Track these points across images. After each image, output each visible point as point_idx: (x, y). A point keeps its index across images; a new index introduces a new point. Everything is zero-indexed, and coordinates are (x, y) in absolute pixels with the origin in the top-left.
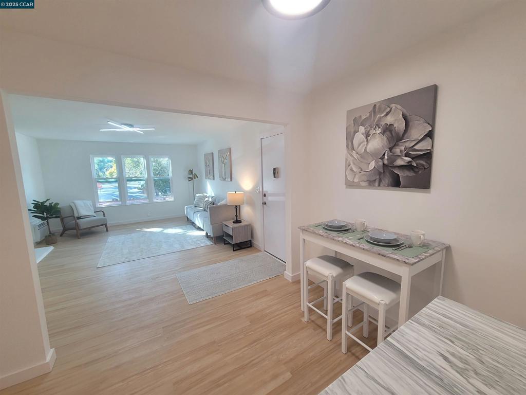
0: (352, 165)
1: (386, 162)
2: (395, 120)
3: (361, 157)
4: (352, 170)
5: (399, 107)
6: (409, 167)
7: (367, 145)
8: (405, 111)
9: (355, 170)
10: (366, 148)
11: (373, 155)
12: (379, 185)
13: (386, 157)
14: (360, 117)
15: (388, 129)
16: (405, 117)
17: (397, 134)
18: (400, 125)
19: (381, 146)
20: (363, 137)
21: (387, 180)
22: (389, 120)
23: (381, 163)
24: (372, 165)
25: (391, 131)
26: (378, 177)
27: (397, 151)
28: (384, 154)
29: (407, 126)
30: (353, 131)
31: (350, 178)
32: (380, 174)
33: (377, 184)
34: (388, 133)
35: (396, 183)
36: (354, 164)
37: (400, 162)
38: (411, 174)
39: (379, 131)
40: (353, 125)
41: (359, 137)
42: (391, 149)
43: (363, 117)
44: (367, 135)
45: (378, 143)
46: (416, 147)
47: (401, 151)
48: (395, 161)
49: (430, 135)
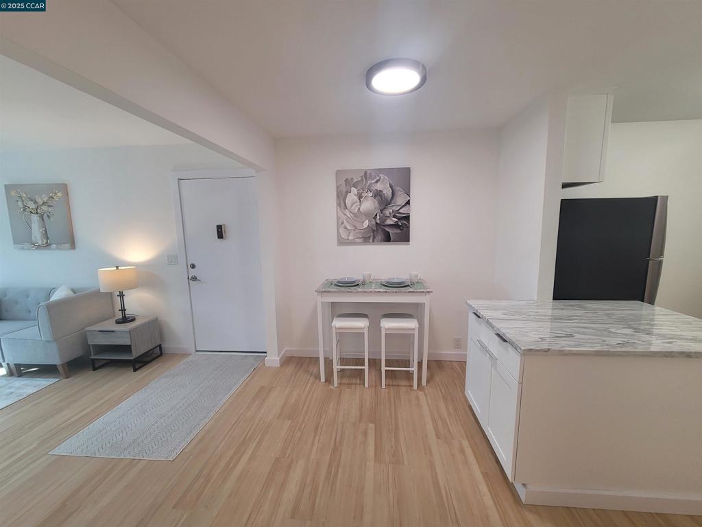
0: (345, 223)
1: (378, 221)
2: (384, 187)
3: (355, 216)
4: (346, 228)
5: (386, 177)
6: (396, 226)
7: (360, 205)
8: (391, 182)
9: (349, 228)
10: (359, 209)
11: (367, 215)
12: (373, 241)
13: (378, 217)
14: (352, 179)
15: (378, 194)
16: (391, 187)
17: (386, 199)
18: (388, 193)
19: (373, 207)
20: (356, 198)
21: (380, 236)
22: (379, 186)
23: (374, 223)
24: (366, 224)
25: (381, 196)
26: (372, 234)
27: (387, 212)
28: (376, 215)
29: (393, 193)
30: (344, 190)
31: (344, 236)
32: (374, 231)
33: (371, 240)
34: (379, 197)
35: (387, 239)
36: (348, 222)
37: (389, 222)
38: (399, 231)
39: (371, 194)
40: (344, 185)
41: (352, 197)
42: (382, 211)
43: (355, 180)
44: (360, 197)
45: (369, 204)
46: (400, 211)
47: (390, 213)
48: (385, 220)
49: (408, 203)
